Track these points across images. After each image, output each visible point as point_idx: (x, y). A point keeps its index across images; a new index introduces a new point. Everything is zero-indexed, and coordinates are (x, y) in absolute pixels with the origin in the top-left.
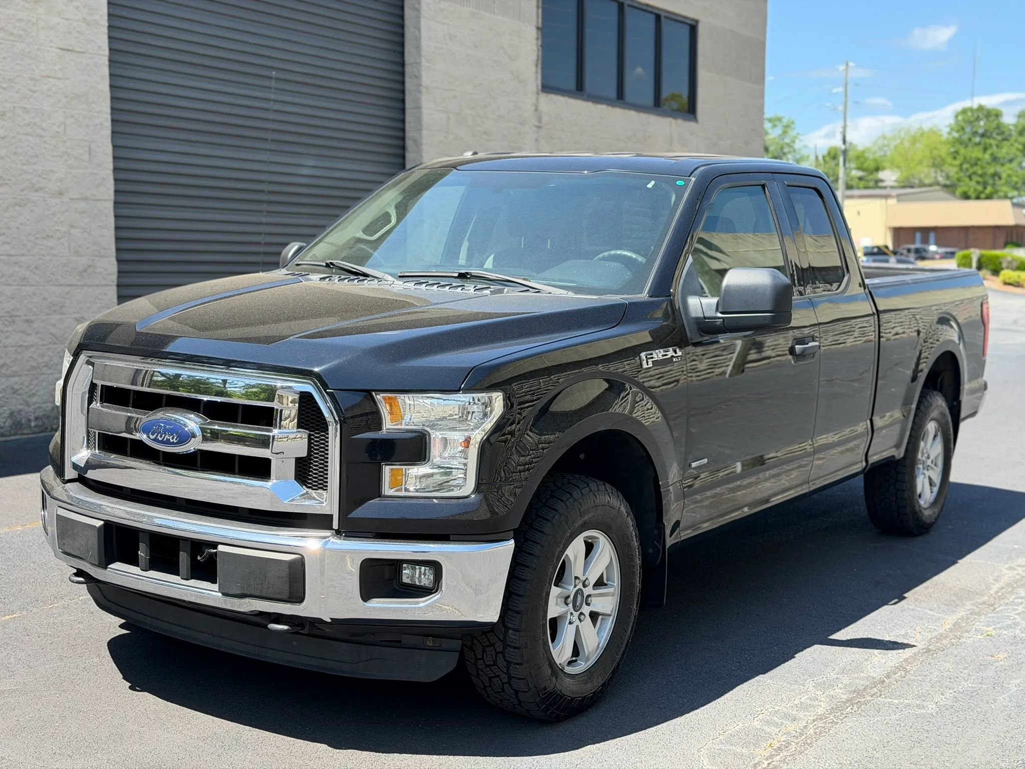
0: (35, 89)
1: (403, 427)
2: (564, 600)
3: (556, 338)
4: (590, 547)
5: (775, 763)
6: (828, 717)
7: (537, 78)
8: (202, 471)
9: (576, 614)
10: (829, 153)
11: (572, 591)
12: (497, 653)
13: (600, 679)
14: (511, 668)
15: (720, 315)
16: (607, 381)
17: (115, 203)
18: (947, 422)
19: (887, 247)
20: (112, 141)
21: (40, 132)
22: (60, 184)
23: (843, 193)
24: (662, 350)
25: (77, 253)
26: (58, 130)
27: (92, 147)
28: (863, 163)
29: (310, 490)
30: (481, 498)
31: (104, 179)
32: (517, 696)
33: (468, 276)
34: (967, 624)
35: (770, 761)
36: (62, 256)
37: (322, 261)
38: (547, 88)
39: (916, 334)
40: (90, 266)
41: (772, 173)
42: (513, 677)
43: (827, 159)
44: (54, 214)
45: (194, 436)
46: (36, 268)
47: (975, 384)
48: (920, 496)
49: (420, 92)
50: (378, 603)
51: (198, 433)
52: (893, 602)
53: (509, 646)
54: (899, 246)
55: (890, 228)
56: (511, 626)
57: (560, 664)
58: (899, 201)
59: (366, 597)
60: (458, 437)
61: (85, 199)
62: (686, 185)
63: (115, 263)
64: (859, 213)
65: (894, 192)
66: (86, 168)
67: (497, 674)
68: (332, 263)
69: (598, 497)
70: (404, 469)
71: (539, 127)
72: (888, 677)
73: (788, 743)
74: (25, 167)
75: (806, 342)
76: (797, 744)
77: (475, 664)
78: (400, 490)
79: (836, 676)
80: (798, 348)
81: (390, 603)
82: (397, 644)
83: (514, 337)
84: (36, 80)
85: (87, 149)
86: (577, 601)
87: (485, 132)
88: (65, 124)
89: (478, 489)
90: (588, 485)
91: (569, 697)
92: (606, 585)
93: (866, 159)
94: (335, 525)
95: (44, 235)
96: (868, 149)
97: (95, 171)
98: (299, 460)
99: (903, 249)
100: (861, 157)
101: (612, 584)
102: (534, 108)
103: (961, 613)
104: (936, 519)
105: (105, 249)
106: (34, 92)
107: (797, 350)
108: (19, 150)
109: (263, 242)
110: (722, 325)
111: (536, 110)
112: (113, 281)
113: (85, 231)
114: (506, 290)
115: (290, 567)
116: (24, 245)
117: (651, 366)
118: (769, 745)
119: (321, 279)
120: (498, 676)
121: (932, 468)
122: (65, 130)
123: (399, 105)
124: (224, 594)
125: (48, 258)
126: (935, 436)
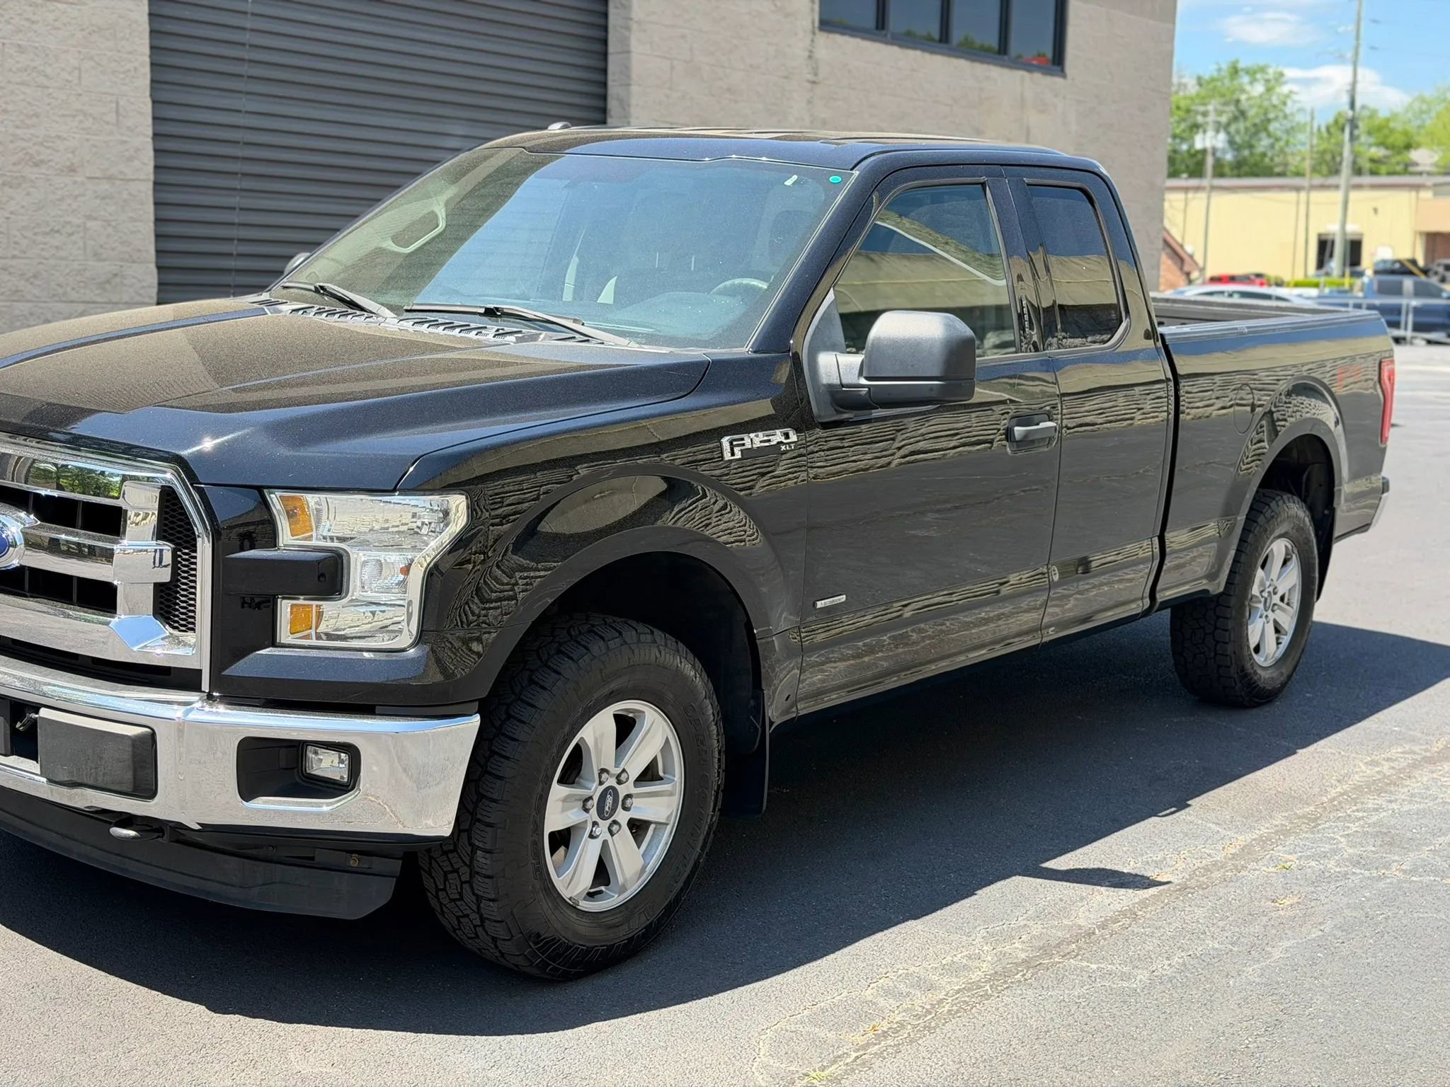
0: (34, 18)
1: (314, 543)
2: (581, 804)
3: (570, 415)
4: (625, 726)
5: (866, 1056)
6: (981, 987)
7: (812, 10)
8: (32, 597)
9: (604, 825)
10: (1336, 122)
11: (595, 790)
12: (462, 883)
13: (643, 918)
14: (482, 905)
15: (863, 381)
16: (666, 479)
17: (156, 183)
18: (1308, 541)
19: (1414, 262)
20: (151, 96)
21: (41, 80)
22: (70, 156)
23: (1348, 180)
24: (760, 434)
25: (97, 256)
26: (70, 78)
27: (121, 103)
28: (1386, 137)
29: (176, 632)
30: (425, 652)
31: (137, 150)
32: (496, 947)
33: (499, 314)
34: (1262, 848)
35: (861, 1053)
36: (73, 261)
37: (311, 284)
38: (827, 24)
39: (1248, 409)
40: (116, 275)
41: (1002, 165)
42: (487, 919)
43: (1332, 130)
44: (62, 199)
45: (14, 545)
46: (35, 276)
47: (1362, 485)
48: (1257, 649)
49: (628, 28)
50: (265, 802)
51: (20, 540)
52: (1164, 813)
53: (478, 873)
54: (1433, 261)
55: (1421, 233)
56: (481, 845)
57: (570, 899)
58: (1436, 194)
59: (247, 792)
60: (396, 559)
61: (110, 178)
62: (844, 182)
63: (155, 271)
64: (1376, 210)
65: (1430, 181)
66: (111, 133)
67: (465, 912)
68: (322, 288)
69: (636, 651)
70: (314, 607)
71: (814, 82)
72: (1103, 926)
73: (902, 1025)
74: (19, 132)
75: (1036, 422)
76: (914, 1027)
77: (437, 897)
78: (308, 637)
79: (1025, 922)
80: (1019, 431)
81: (288, 803)
82: (307, 862)
83: (505, 412)
84: (37, 5)
85: (114, 105)
86: (608, 803)
87: (729, 90)
88: (80, 69)
89: (420, 640)
90: (620, 634)
91: (584, 946)
92: (661, 779)
93: (1392, 131)
94: (205, 686)
95: (48, 229)
96: (1394, 116)
97: (125, 138)
98: (159, 588)
99: (1439, 265)
100: (1381, 131)
101: (671, 777)
102: (807, 54)
103: (1263, 829)
104: (1284, 685)
105: (139, 251)
106: (33, 22)
107: (1016, 434)
108: (10, 108)
109: (235, 253)
110: (867, 396)
111: (810, 57)
112: (151, 297)
113: (109, 225)
114: (542, 336)
115: (134, 746)
116: (16, 243)
117: (740, 456)
118: (871, 1028)
119: (293, 310)
120: (467, 916)
121: (1280, 608)
122: (80, 78)
123: (597, 47)
124: (50, 781)
125: (52, 262)
126: (1285, 562)
